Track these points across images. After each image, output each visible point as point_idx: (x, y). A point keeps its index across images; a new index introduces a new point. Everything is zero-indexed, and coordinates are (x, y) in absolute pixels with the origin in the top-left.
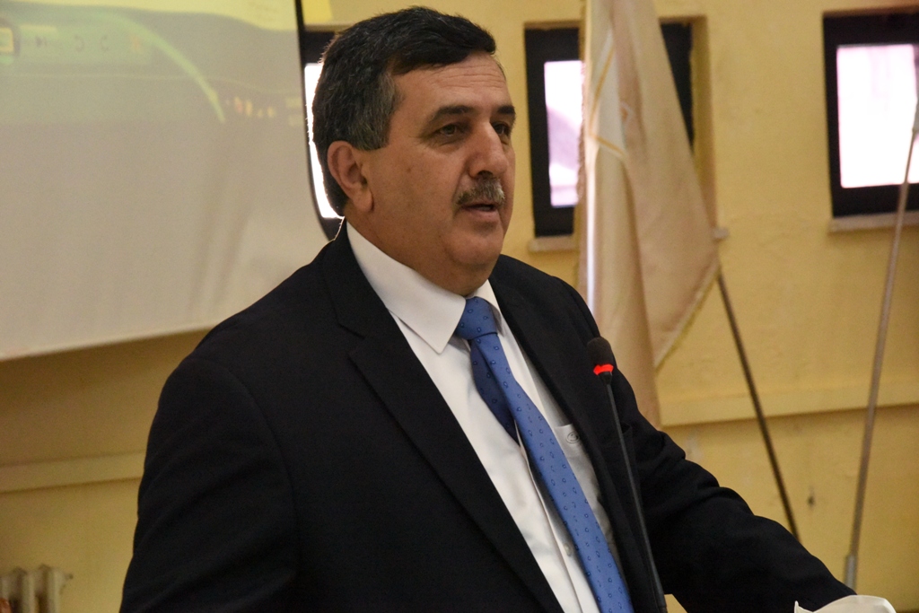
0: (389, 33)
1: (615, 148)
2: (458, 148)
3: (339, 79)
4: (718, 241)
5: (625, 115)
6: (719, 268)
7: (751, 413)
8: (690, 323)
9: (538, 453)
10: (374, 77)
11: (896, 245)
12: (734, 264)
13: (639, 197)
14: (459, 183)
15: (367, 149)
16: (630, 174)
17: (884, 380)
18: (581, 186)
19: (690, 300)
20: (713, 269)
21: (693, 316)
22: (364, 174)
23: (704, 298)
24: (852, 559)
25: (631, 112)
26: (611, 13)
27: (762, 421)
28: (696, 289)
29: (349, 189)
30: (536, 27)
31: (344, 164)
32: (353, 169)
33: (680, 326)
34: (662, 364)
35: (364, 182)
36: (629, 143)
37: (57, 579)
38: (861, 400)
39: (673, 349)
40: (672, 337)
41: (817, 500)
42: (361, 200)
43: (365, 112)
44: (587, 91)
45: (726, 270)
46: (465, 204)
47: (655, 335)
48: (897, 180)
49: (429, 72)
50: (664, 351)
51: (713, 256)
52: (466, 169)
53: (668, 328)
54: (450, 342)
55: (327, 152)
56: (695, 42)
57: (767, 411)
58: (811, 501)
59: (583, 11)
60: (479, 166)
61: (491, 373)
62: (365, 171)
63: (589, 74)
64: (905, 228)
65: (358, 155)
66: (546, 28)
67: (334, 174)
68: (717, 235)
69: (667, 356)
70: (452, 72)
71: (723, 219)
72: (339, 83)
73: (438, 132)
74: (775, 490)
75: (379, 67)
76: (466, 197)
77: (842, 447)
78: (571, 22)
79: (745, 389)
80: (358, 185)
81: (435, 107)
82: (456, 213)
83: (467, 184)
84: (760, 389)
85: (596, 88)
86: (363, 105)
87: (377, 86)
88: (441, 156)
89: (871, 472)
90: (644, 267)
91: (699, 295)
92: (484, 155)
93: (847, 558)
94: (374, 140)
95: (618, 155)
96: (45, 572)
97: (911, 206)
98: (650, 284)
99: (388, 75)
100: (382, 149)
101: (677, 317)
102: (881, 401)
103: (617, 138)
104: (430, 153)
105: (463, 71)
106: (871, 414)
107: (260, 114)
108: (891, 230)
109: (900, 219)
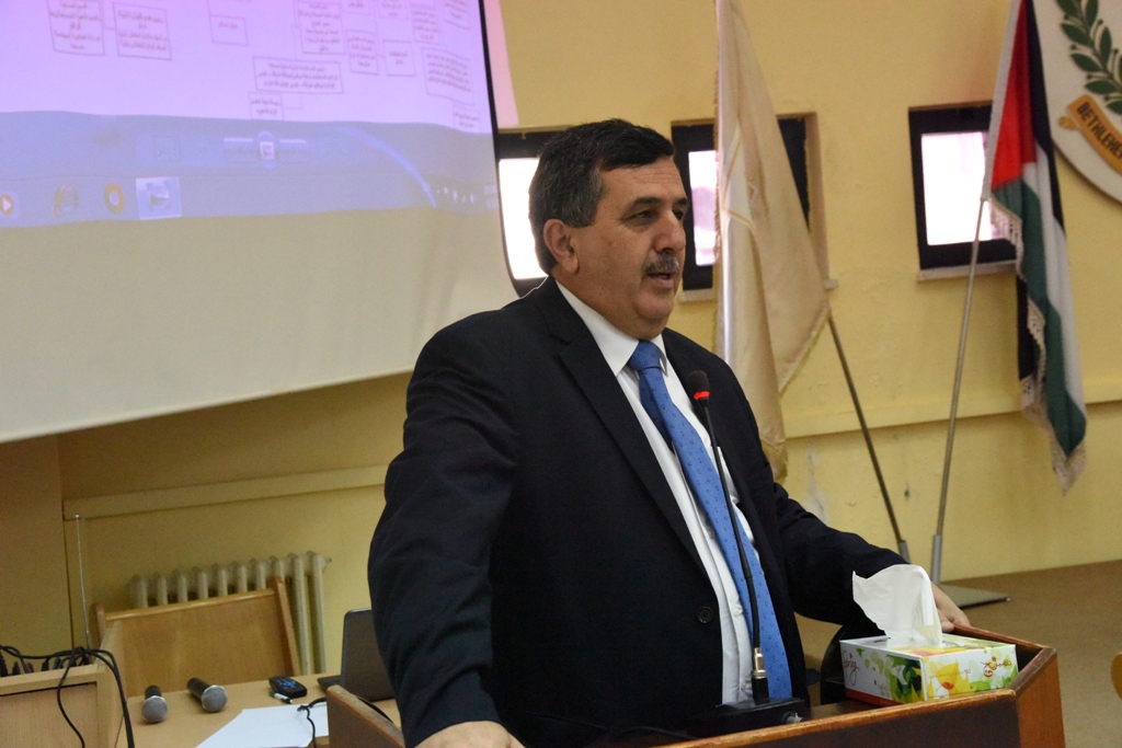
0: (597, 139)
1: (744, 219)
2: (647, 228)
3: (556, 171)
4: (828, 290)
5: (751, 192)
6: (830, 311)
7: (857, 426)
8: (807, 356)
9: (688, 458)
10: (586, 173)
11: (970, 290)
12: (841, 308)
13: (764, 256)
14: (647, 257)
15: (576, 226)
16: (756, 239)
17: (962, 397)
18: (718, 250)
19: (807, 337)
20: (825, 312)
21: (810, 350)
22: (571, 244)
23: (818, 336)
24: (938, 538)
25: (756, 191)
26: (739, 114)
27: (866, 433)
28: (811, 329)
29: (558, 255)
30: (680, 124)
31: (556, 236)
32: (564, 240)
33: (799, 359)
34: (785, 388)
35: (572, 251)
36: (755, 214)
37: (320, 562)
38: (945, 414)
39: (794, 377)
40: (794, 366)
41: (911, 492)
42: (570, 264)
43: (578, 198)
44: (720, 174)
45: (834, 314)
46: (650, 273)
47: (779, 367)
48: (970, 238)
49: (628, 170)
50: (787, 379)
51: (825, 303)
52: (653, 246)
53: (790, 361)
54: (623, 369)
55: (543, 227)
56: (807, 133)
57: (870, 424)
58: (907, 494)
59: (716, 112)
60: (663, 244)
61: (652, 399)
62: (574, 242)
63: (722, 160)
64: (976, 277)
65: (568, 230)
66: (689, 125)
67: (547, 244)
68: (828, 286)
69: (789, 382)
70: (646, 171)
71: (833, 272)
72: (556, 175)
73: (634, 216)
74: (877, 486)
75: (589, 164)
76: (652, 266)
77: (930, 450)
78: (707, 120)
79: (853, 408)
80: (567, 253)
81: (633, 198)
82: (643, 278)
83: (654, 258)
84: (864, 408)
85: (728, 171)
86: (576, 193)
87: (588, 179)
88: (635, 234)
89: (952, 470)
90: (769, 311)
91: (814, 333)
92: (668, 235)
93: (934, 538)
94: (583, 219)
95: (747, 224)
96: (311, 556)
97: (981, 260)
98: (774, 326)
99: (597, 170)
100: (589, 227)
101: (796, 352)
102: (960, 414)
103: (745, 211)
104: (627, 232)
105: (653, 171)
106: (952, 425)
107: (464, 199)
108: (967, 278)
109: (972, 269)
